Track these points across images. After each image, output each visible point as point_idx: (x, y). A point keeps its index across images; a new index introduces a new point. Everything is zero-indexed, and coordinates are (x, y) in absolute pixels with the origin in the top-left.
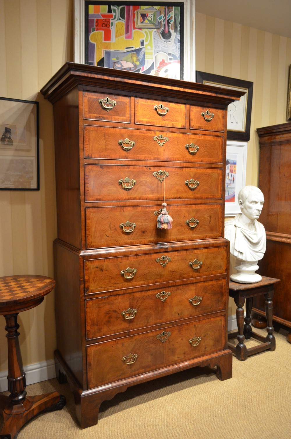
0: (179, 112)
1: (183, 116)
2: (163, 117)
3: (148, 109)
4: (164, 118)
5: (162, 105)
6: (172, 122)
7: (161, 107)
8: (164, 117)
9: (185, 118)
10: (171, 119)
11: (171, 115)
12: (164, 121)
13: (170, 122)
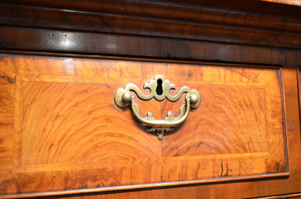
0: (250, 106)
1: (270, 119)
2: (171, 136)
3: (76, 105)
4: (173, 144)
5: (160, 82)
6: (219, 156)
7: (159, 90)
8: (175, 139)
9: (279, 126)
10: (212, 142)
11: (211, 124)
12: (177, 155)
13: (211, 157)
